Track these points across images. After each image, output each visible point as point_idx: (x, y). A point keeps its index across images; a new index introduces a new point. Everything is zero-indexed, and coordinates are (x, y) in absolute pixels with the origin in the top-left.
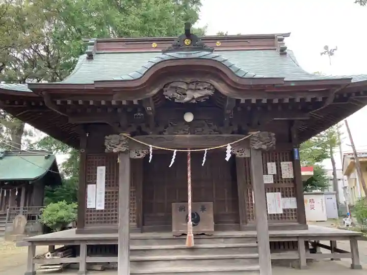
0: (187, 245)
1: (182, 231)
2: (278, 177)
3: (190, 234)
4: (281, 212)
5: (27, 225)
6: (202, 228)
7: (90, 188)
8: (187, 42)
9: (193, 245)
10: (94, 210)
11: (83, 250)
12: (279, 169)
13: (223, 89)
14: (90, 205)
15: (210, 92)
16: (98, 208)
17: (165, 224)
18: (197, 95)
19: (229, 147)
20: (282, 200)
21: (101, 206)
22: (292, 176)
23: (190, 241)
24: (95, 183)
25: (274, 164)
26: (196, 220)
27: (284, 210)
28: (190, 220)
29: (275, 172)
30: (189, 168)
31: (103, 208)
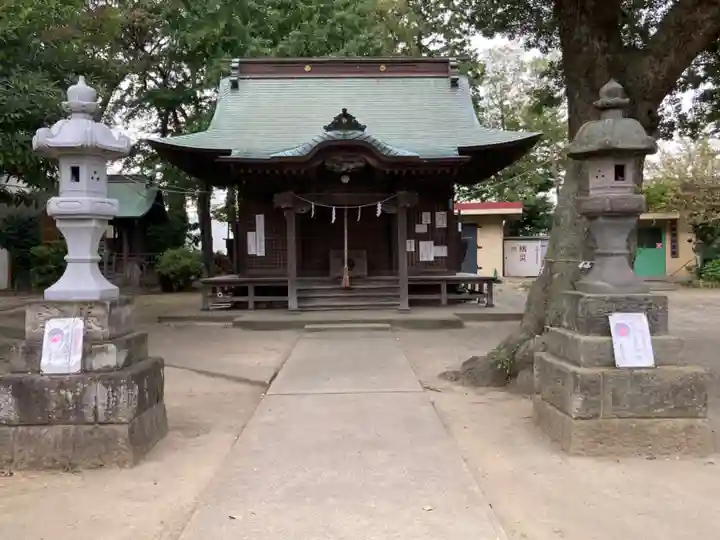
0: (343, 285)
1: (338, 274)
2: (432, 226)
3: (346, 277)
4: (432, 259)
5: (141, 276)
6: (357, 272)
7: (250, 235)
8: (344, 120)
9: (348, 285)
10: (254, 256)
11: (251, 291)
12: (433, 218)
13: (372, 162)
14: (252, 251)
15: (361, 164)
16: (258, 254)
17: (324, 269)
18: (351, 166)
19: (379, 205)
20: (434, 248)
21: (261, 253)
22: (445, 225)
23: (346, 282)
24: (255, 230)
25: (429, 214)
26: (351, 265)
27: (435, 258)
28: (346, 266)
29: (429, 222)
30: (346, 220)
31: (263, 254)
